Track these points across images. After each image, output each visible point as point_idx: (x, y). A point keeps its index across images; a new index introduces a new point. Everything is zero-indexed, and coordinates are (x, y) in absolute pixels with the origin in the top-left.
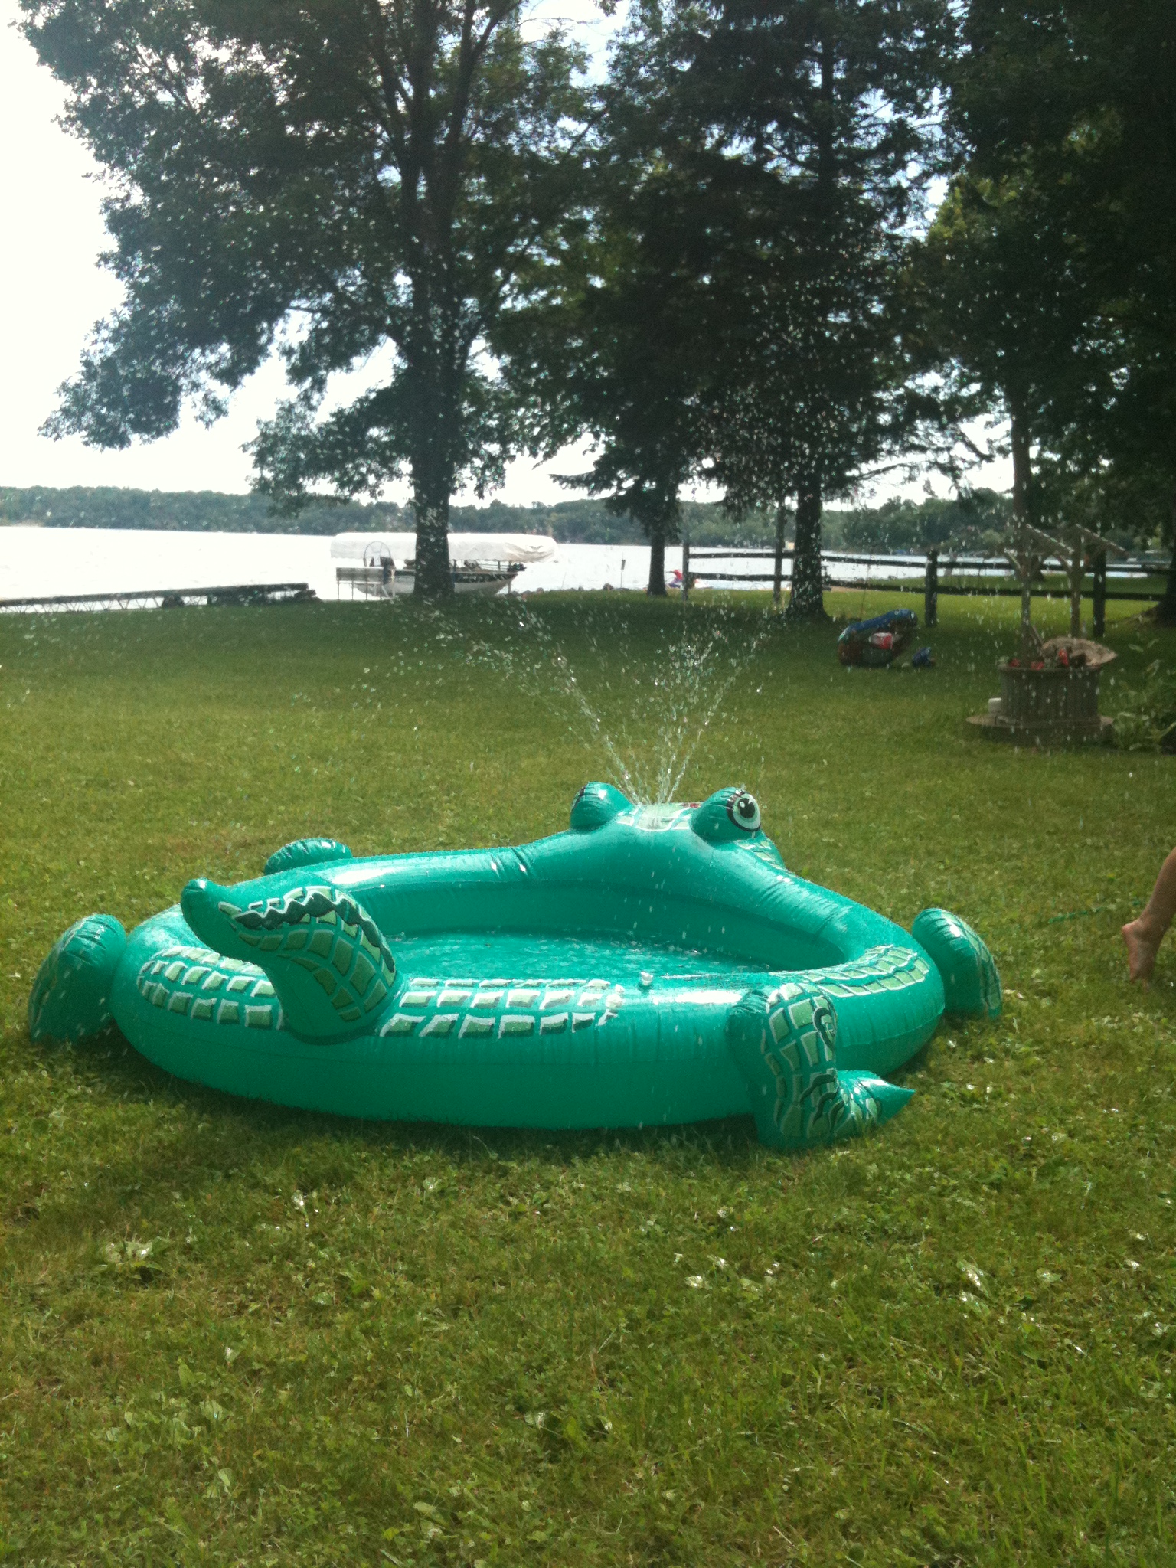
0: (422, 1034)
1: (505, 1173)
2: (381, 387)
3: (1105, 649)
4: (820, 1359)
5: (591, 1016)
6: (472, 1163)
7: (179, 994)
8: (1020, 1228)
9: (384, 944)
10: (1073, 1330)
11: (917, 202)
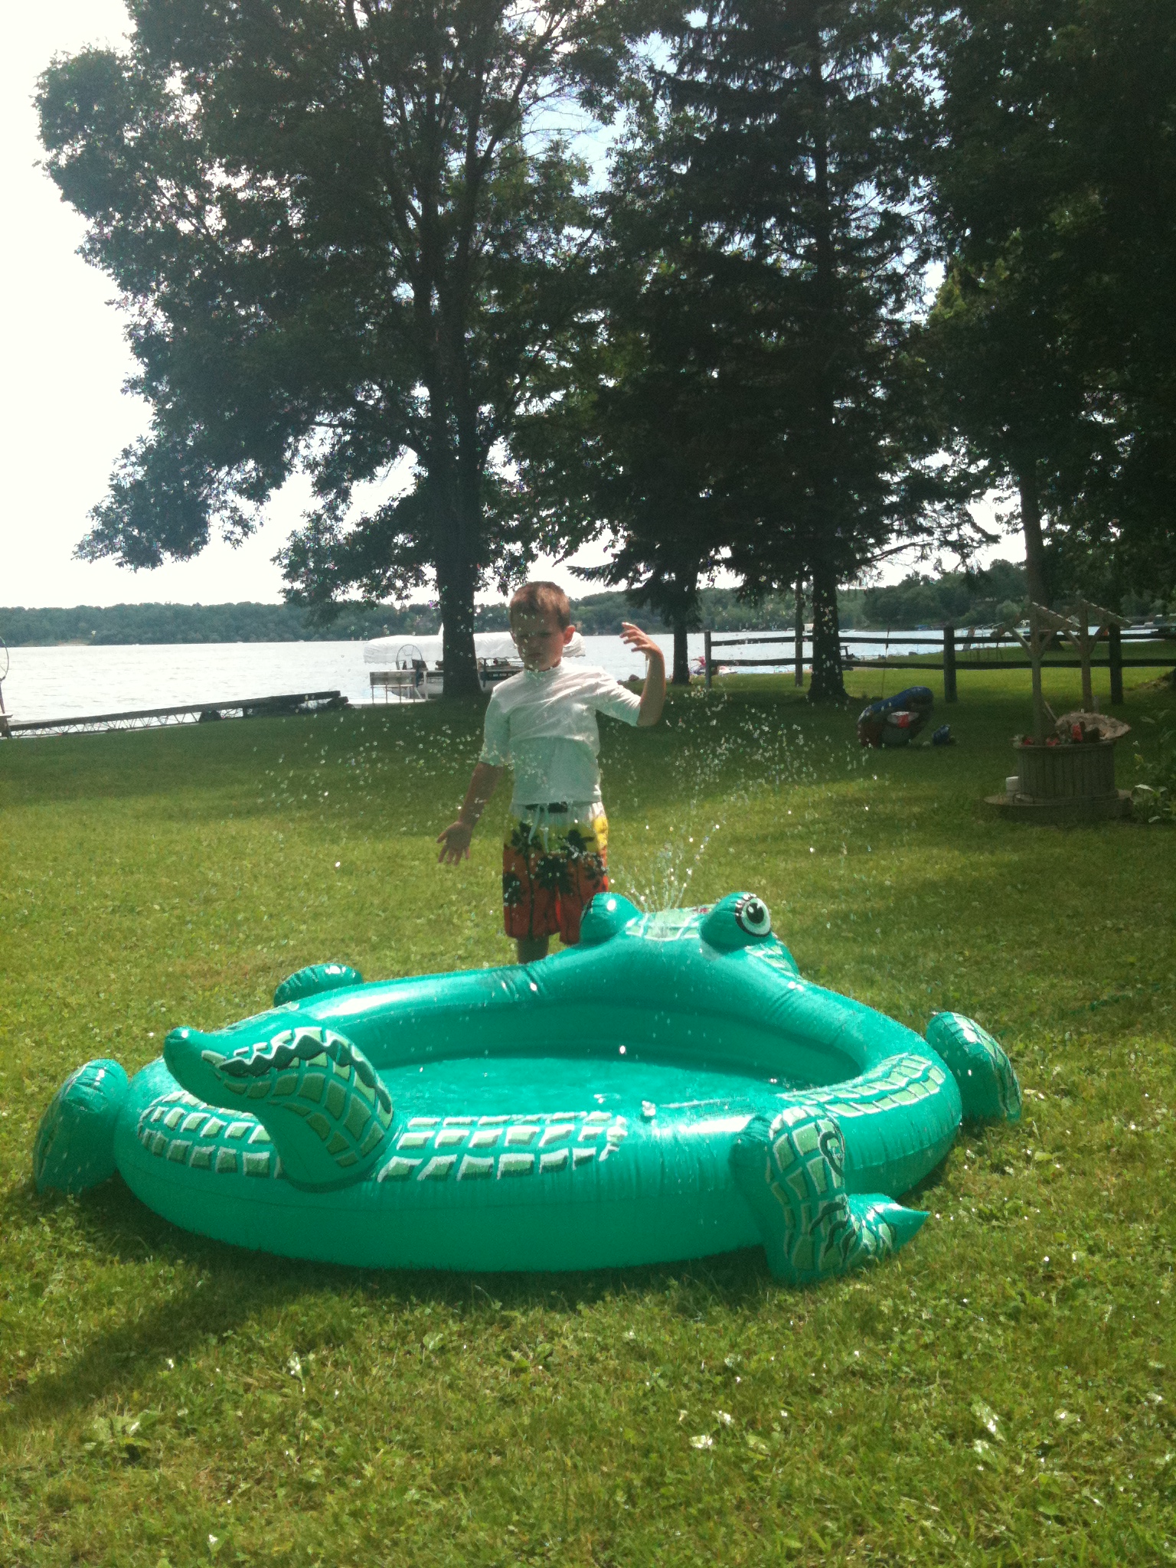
0: (421, 1177)
1: (507, 1323)
2: (404, 495)
3: (1118, 723)
4: (826, 1527)
5: (592, 1151)
6: (475, 1314)
7: (179, 1142)
8: (1039, 1361)
9: (380, 1084)
10: (1092, 1478)
11: (914, 288)
